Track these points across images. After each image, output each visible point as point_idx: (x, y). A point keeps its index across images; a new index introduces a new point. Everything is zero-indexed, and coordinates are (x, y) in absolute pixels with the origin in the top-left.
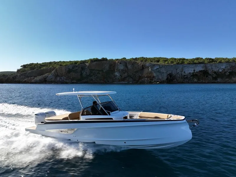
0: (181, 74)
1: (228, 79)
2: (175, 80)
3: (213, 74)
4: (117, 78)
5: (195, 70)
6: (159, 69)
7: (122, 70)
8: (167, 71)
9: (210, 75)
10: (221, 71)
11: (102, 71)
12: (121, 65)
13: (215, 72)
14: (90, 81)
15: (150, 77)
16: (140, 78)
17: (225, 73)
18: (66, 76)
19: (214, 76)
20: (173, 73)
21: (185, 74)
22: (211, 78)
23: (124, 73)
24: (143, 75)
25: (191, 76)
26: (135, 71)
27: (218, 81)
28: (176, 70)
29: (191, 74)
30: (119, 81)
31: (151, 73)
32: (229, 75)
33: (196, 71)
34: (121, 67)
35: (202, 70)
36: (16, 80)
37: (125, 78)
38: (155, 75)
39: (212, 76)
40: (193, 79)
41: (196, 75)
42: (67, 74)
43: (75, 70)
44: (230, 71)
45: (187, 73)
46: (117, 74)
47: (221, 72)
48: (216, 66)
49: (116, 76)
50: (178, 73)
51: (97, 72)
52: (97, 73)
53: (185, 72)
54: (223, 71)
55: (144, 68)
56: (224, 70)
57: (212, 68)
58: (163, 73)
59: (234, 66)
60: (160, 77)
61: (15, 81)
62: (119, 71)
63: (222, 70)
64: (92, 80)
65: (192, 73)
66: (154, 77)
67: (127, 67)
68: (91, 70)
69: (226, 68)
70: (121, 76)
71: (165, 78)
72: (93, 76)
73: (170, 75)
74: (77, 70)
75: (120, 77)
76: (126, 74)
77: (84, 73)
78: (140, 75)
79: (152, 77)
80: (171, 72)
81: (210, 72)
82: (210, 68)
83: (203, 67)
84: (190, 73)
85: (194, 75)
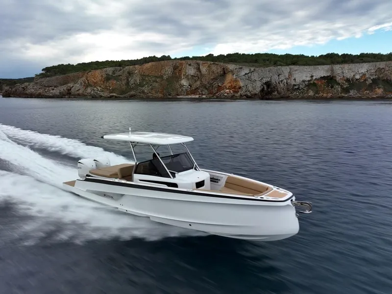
0: (287, 83)
1: (368, 92)
2: (276, 93)
3: (343, 83)
4: (184, 89)
5: (313, 76)
6: (250, 74)
7: (192, 76)
8: (262, 79)
9: (339, 84)
10: (358, 77)
11: (161, 77)
12: (190, 67)
13: (347, 79)
14: (139, 94)
15: (235, 87)
16: (220, 88)
17: (365, 80)
18: (102, 86)
19: (345, 86)
20: (273, 81)
21: (296, 83)
22: (339, 89)
23: (196, 81)
24: (224, 85)
25: (306, 86)
26: (212, 78)
27: (351, 94)
28: (279, 75)
29: (306, 83)
30: (187, 94)
31: (236, 81)
32: (370, 85)
33: (314, 78)
34: (191, 71)
35: (326, 75)
36: (27, 92)
37: (197, 89)
38: (241, 84)
39: (341, 86)
40: (307, 91)
41: (314, 84)
42: (104, 82)
43: (117, 76)
44: (374, 77)
45: (299, 80)
46: (184, 82)
47: (357, 79)
48: (350, 69)
49: (182, 86)
50: (282, 81)
51: (154, 79)
52: (154, 81)
53: (295, 79)
54: (362, 77)
55: (226, 72)
56: (364, 75)
57: (343, 73)
58: (256, 81)
59: (383, 68)
60: (250, 89)
61: (26, 94)
62: (187, 77)
63: (361, 75)
64: (143, 92)
65: (309, 81)
66: (240, 88)
67: (200, 72)
68: (144, 75)
69: (367, 71)
70: (191, 86)
71: (258, 90)
72: (146, 86)
73: (268, 84)
74: (119, 76)
75: (189, 87)
76: (198, 83)
77: (132, 81)
78: (220, 85)
79: (237, 87)
80: (269, 80)
81: (338, 78)
82: (339, 72)
83: (327, 71)
84: (304, 81)
85: (311, 85)
